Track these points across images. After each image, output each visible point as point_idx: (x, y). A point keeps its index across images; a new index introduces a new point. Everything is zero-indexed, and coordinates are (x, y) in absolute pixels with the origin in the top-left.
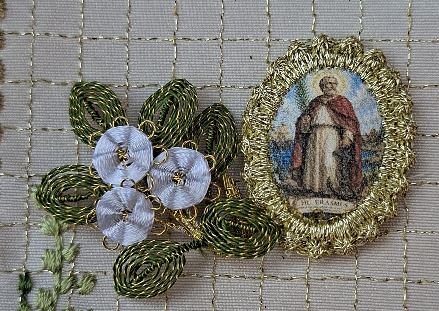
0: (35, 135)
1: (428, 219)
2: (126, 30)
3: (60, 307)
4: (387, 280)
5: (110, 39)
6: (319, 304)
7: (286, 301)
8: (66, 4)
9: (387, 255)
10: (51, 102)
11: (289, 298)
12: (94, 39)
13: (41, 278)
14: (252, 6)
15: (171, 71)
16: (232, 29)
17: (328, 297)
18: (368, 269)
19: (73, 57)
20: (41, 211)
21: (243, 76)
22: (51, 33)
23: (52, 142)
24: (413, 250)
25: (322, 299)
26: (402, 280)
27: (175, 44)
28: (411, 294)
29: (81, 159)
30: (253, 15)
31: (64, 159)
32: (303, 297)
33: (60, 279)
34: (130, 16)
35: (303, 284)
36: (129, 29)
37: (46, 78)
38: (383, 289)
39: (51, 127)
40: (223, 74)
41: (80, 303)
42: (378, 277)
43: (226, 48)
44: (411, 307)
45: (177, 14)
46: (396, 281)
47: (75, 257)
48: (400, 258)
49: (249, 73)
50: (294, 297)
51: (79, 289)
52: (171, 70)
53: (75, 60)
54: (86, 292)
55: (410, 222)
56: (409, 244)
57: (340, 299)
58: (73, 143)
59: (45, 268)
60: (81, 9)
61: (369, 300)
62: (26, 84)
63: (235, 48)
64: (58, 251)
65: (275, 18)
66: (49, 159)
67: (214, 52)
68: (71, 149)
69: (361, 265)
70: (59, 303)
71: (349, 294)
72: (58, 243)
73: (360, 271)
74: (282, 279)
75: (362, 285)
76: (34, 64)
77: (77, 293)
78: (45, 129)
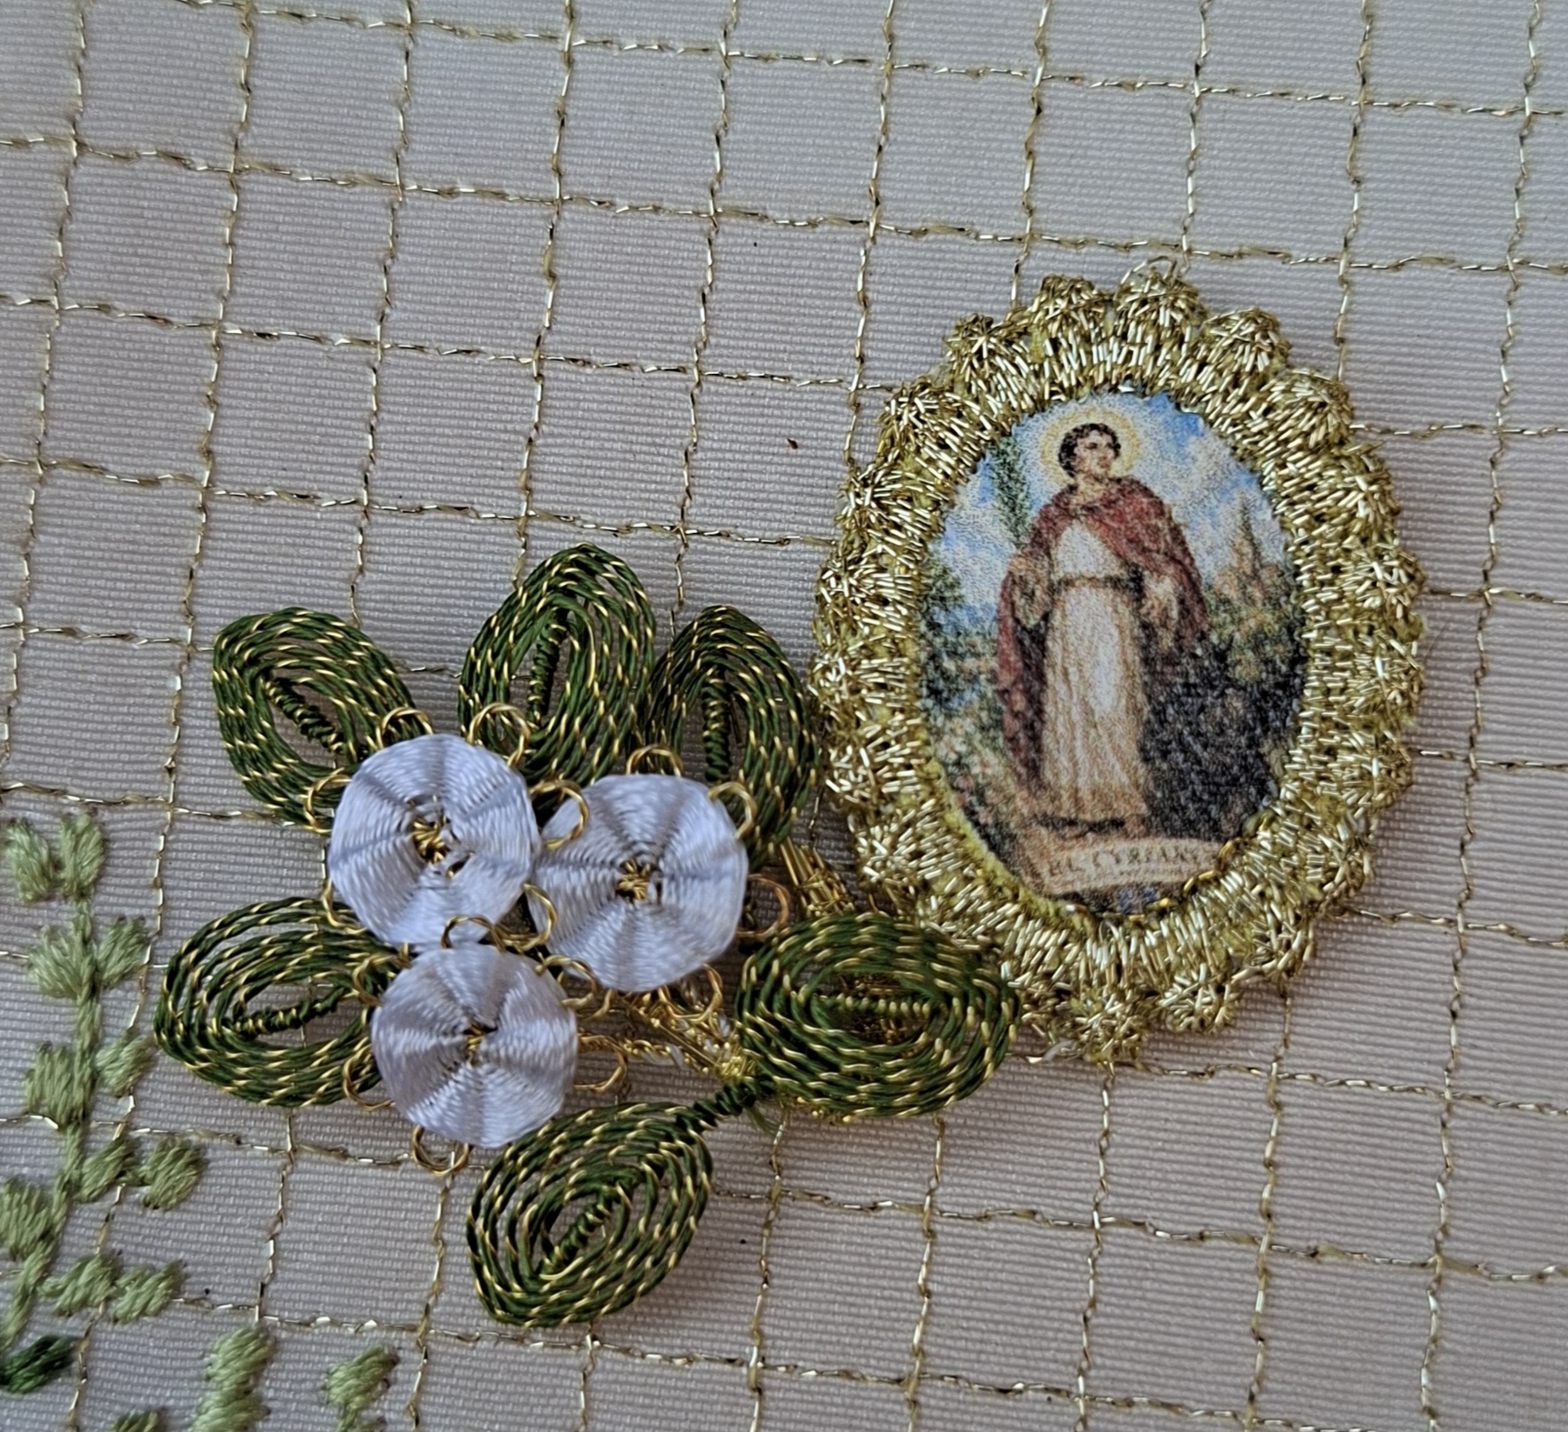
0: (36, 648)
1: (1356, 1037)
2: (373, 313)
3: (73, 1245)
4: (1202, 1237)
5: (317, 339)
6: (964, 1302)
7: (852, 1285)
8: (177, 211)
9: (1207, 1150)
10: (97, 539)
11: (861, 1275)
12: (262, 335)
13: (16, 1141)
14: (810, 267)
15: (517, 465)
16: (735, 338)
17: (996, 1280)
18: (1138, 1192)
19: (188, 393)
20: (35, 912)
21: (763, 501)
22: (117, 304)
23: (93, 678)
24: (1297, 1141)
25: (971, 1288)
26: (1254, 1240)
27: (540, 375)
28: (1282, 1292)
29: (186, 742)
30: (810, 296)
31: (128, 738)
32: (908, 1275)
33: (83, 1150)
34: (394, 269)
35: (910, 1230)
36: (388, 311)
37: (87, 455)
38: (1187, 1270)
39: (91, 624)
40: (692, 490)
41: (145, 1237)
42: (1170, 1226)
43: (710, 403)
44: (1278, 1338)
45: (552, 276)
46: (1234, 1245)
47: (140, 1078)
48: (1250, 1166)
49: (783, 493)
50: (880, 1272)
51: (145, 1190)
52: (521, 461)
53: (191, 403)
54: (166, 1202)
55: (1294, 1043)
56: (1288, 1120)
57: (1035, 1291)
58: (164, 687)
59: (34, 1109)
60: (227, 231)
61: (1136, 1303)
62: (18, 472)
63: (742, 405)
64: (83, 1054)
65: (882, 313)
66: (75, 734)
67: (670, 413)
68: (154, 706)
69: (1115, 1179)
70: (73, 1234)
71: (1066, 1275)
72: (84, 1025)
73: (1112, 1199)
74: (840, 1205)
75: (1114, 1250)
76: (52, 404)
77: (137, 1203)
78: (70, 632)
